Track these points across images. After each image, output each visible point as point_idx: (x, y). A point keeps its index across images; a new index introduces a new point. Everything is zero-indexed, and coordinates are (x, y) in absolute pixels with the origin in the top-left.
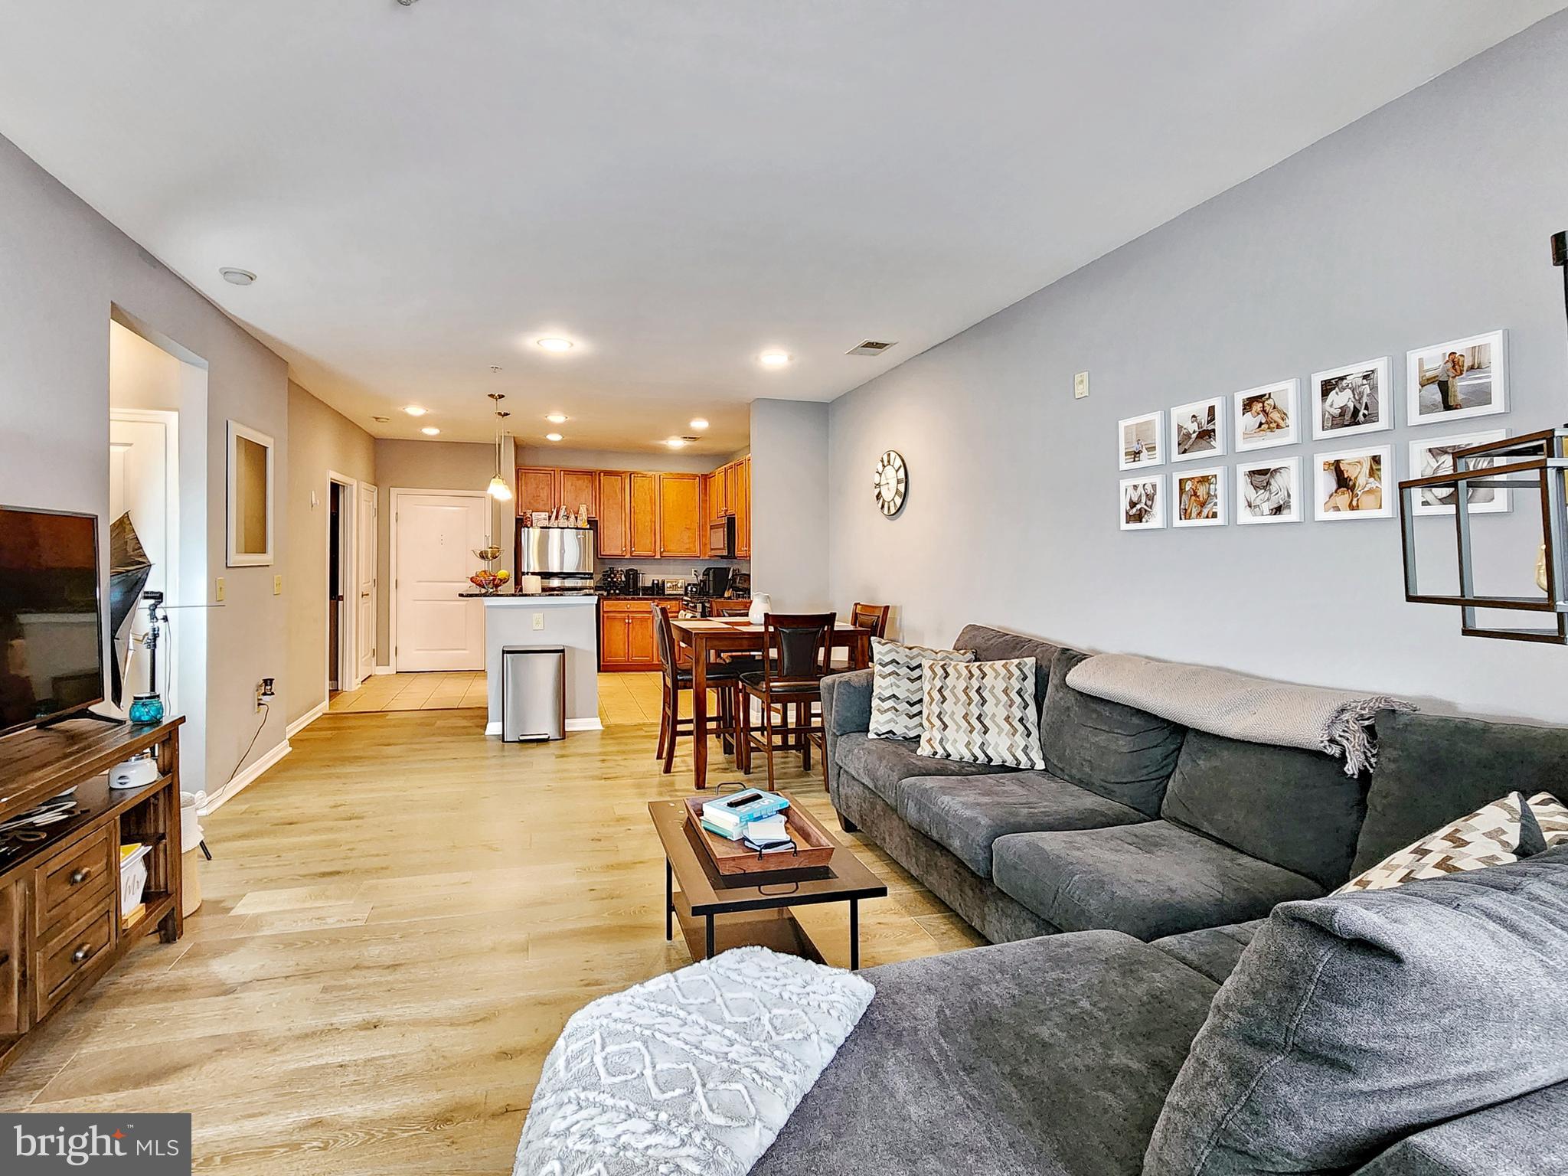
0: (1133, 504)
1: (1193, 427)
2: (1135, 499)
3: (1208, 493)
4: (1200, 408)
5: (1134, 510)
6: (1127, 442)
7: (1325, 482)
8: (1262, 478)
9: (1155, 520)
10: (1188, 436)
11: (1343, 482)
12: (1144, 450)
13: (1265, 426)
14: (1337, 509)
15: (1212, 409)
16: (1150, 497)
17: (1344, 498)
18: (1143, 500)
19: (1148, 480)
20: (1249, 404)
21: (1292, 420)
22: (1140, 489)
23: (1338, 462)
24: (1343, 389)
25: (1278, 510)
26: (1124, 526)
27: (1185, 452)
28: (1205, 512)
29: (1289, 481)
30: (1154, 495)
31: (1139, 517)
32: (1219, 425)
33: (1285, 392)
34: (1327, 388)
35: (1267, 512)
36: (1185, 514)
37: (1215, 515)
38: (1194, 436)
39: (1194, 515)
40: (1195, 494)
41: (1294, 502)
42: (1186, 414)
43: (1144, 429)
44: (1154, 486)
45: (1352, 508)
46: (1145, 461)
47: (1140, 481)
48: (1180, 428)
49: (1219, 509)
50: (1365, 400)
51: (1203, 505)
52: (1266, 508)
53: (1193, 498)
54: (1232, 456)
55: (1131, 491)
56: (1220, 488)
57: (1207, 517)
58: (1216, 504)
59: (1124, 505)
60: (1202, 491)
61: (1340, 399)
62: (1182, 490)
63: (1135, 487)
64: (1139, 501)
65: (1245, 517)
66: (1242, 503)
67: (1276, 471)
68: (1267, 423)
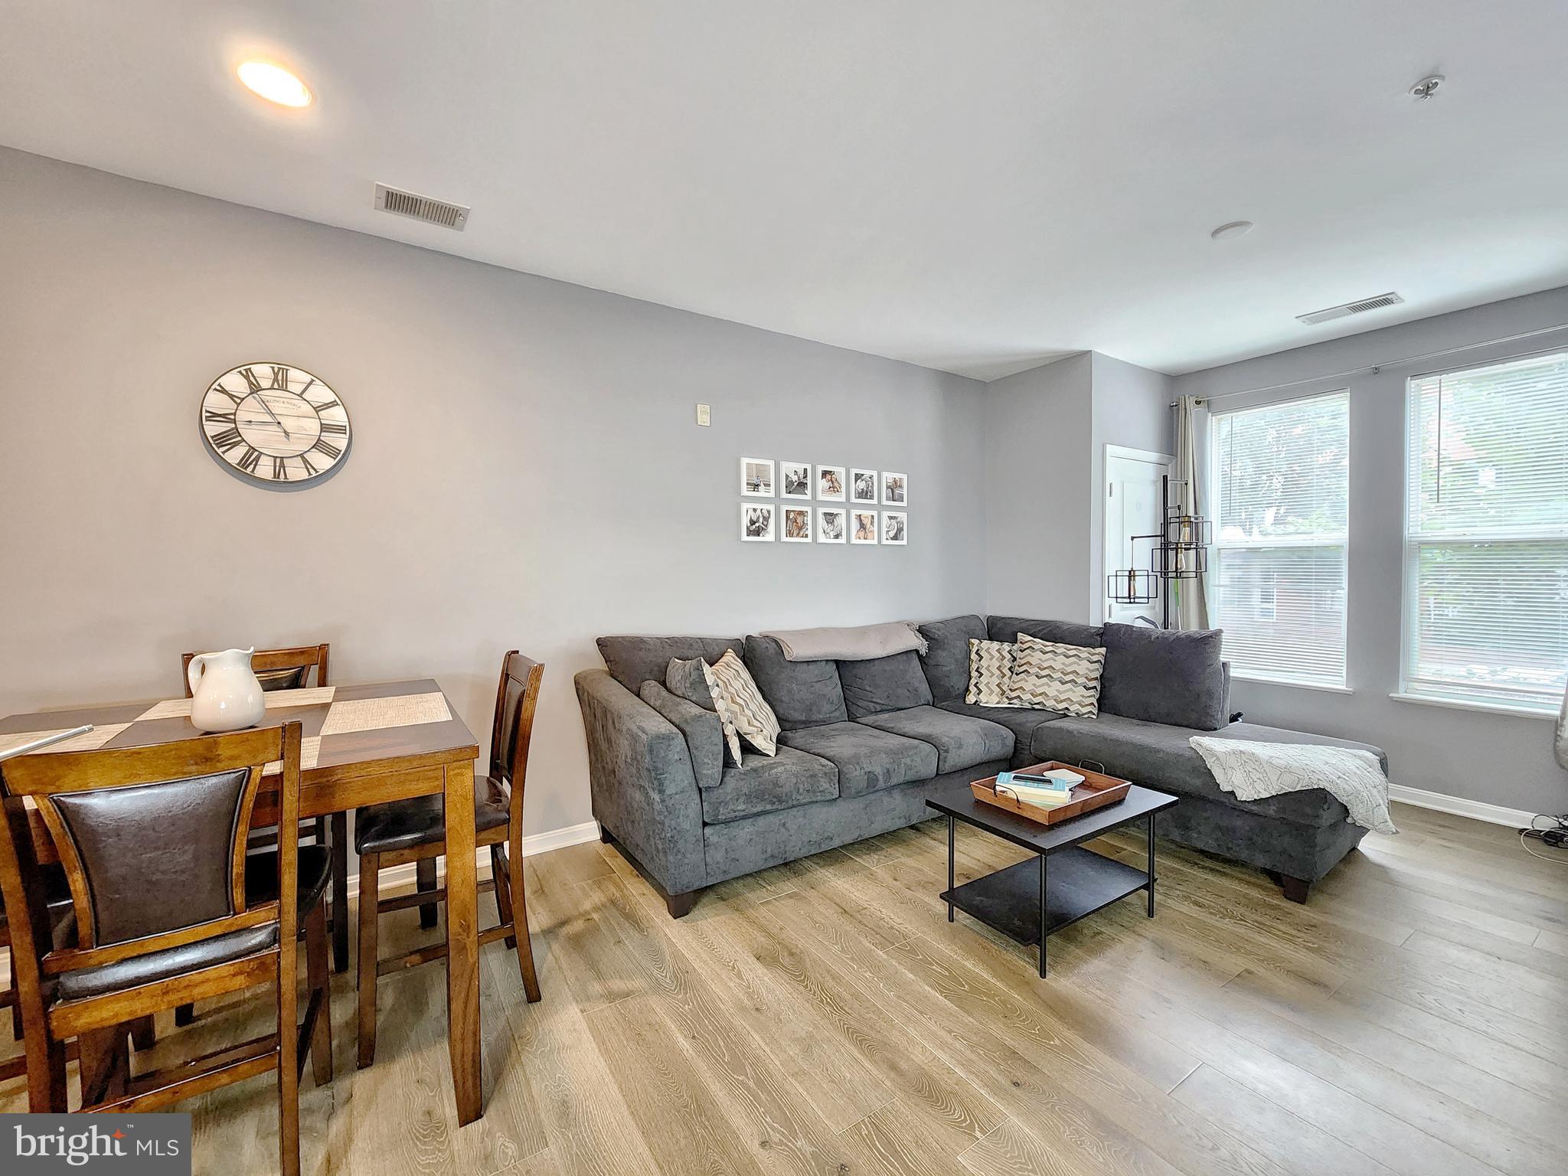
0: (753, 523)
1: (795, 478)
2: (755, 519)
3: (803, 522)
4: (800, 467)
5: (754, 527)
6: (748, 475)
7: (855, 525)
8: (830, 518)
9: (769, 536)
10: (792, 483)
11: (862, 526)
12: (762, 484)
13: (832, 489)
14: (860, 538)
15: (805, 470)
16: (766, 519)
17: (862, 534)
18: (761, 520)
19: (765, 507)
20: (825, 474)
21: (843, 489)
22: (759, 512)
23: (860, 515)
24: (862, 480)
25: (837, 537)
26: (745, 538)
27: (790, 493)
28: (801, 533)
29: (841, 521)
30: (769, 517)
31: (757, 533)
32: (809, 481)
33: (840, 472)
34: (858, 477)
35: (832, 537)
36: (790, 534)
37: (807, 536)
38: (796, 484)
39: (795, 535)
40: (796, 522)
41: (844, 533)
42: (791, 468)
43: (761, 470)
44: (769, 512)
45: (865, 539)
46: (762, 492)
47: (758, 506)
48: (787, 476)
49: (809, 532)
50: (870, 488)
51: (800, 529)
52: (832, 534)
53: (795, 524)
54: (815, 502)
55: (751, 512)
56: (809, 519)
57: (803, 537)
58: (807, 529)
59: (745, 522)
60: (800, 520)
61: (861, 485)
62: (787, 517)
63: (755, 510)
64: (758, 521)
65: (822, 539)
66: (820, 531)
67: (836, 514)
68: (833, 487)
